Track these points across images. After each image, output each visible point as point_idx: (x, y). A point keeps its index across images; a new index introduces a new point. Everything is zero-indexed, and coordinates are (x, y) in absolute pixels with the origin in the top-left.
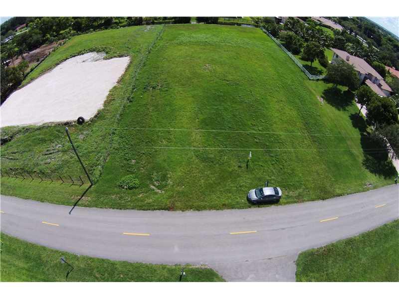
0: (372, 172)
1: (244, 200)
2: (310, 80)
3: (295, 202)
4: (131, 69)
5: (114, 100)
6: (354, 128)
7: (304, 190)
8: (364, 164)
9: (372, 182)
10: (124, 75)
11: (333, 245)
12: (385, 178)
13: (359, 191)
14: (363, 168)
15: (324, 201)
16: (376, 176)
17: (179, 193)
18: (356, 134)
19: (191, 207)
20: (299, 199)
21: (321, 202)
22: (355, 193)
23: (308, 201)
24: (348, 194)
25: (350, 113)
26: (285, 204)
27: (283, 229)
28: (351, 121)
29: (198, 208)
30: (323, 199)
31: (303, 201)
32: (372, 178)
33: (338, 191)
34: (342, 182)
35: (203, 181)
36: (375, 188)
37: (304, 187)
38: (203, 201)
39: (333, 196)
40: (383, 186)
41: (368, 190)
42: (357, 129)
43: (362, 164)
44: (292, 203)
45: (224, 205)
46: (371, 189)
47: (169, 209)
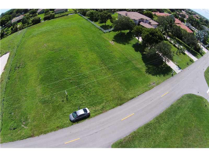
0: (153, 75)
1: (68, 121)
2: (105, 33)
3: (101, 113)
4: (10, 59)
5: (3, 80)
6: (136, 52)
7: (106, 103)
8: (146, 72)
9: (155, 82)
10: (7, 64)
11: (135, 132)
12: (164, 76)
13: (146, 91)
14: (147, 75)
15: (122, 105)
16: (157, 76)
17: (34, 126)
18: (138, 55)
19: (41, 133)
20: (103, 110)
21: (119, 108)
22: (144, 93)
24: (138, 96)
25: (132, 44)
26: (94, 116)
27: (96, 133)
28: (134, 48)
29: (45, 133)
31: (106, 111)
32: (155, 79)
33: (131, 96)
34: (132, 89)
35: (44, 116)
36: (158, 84)
37: (105, 101)
38: (46, 128)
39: (128, 100)
40: (164, 81)
41: (153, 87)
42: (139, 52)
43: (145, 73)
44: (99, 114)
45: (58, 127)
46: (155, 86)
47: (32, 136)
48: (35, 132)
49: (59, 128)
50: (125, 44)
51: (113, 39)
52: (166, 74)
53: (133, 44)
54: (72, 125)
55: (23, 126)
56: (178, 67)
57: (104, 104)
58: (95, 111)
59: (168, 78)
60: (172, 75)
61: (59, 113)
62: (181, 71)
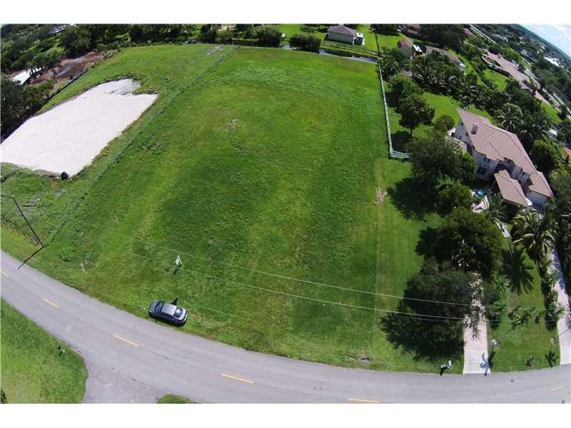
0: (392, 339)
1: (146, 309)
2: (390, 158)
6: (414, 254)
7: (227, 325)
8: (384, 320)
9: (374, 357)
12: (416, 359)
13: (329, 362)
14: (376, 328)
17: (97, 278)
18: (411, 265)
19: (98, 296)
21: (242, 352)
22: (319, 362)
23: (222, 341)
24: (300, 359)
28: (419, 240)
30: (249, 348)
31: (215, 339)
32: (382, 347)
34: (303, 337)
35: (123, 273)
36: (374, 367)
37: (229, 321)
38: (111, 294)
39: (271, 352)
40: (400, 370)
41: (353, 366)
43: (380, 320)
44: (198, 334)
45: (125, 305)
46: (361, 366)
47: (81, 290)
48: (91, 289)
49: (126, 307)
50: (407, 216)
51: (394, 187)
52: (426, 358)
53: (428, 228)
54: (147, 318)
55: (82, 265)
61: (144, 286)
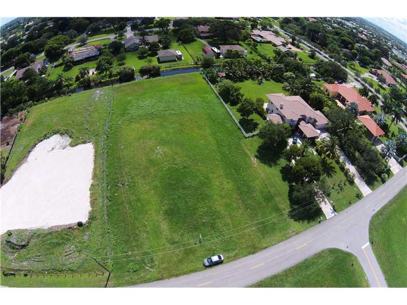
0: (296, 220)
1: (202, 266)
2: (246, 138)
3: (234, 260)
6: (283, 182)
7: (239, 250)
8: (289, 215)
9: (295, 230)
12: (308, 222)
13: (282, 241)
14: (288, 220)
15: (254, 255)
16: (299, 222)
17: (164, 268)
18: (284, 187)
19: (172, 276)
20: (236, 257)
21: (251, 256)
23: (242, 257)
24: (272, 245)
25: (280, 167)
26: (227, 262)
28: (281, 175)
29: (177, 276)
30: (254, 253)
31: (239, 258)
32: (295, 225)
33: (265, 245)
34: (267, 238)
35: (175, 258)
36: (297, 233)
37: (239, 248)
38: (178, 271)
39: (261, 249)
40: (306, 230)
41: (291, 237)
42: (287, 182)
43: (287, 216)
44: (232, 261)
45: (191, 271)
46: (293, 235)
47: (161, 279)
48: (165, 275)
50: (271, 166)
51: (257, 154)
52: (312, 220)
53: (282, 168)
54: (205, 269)
55: (148, 268)
56: (332, 209)
57: (237, 251)
58: (228, 258)
59: (313, 226)
60: (320, 222)
61: (191, 257)
62: (335, 215)
